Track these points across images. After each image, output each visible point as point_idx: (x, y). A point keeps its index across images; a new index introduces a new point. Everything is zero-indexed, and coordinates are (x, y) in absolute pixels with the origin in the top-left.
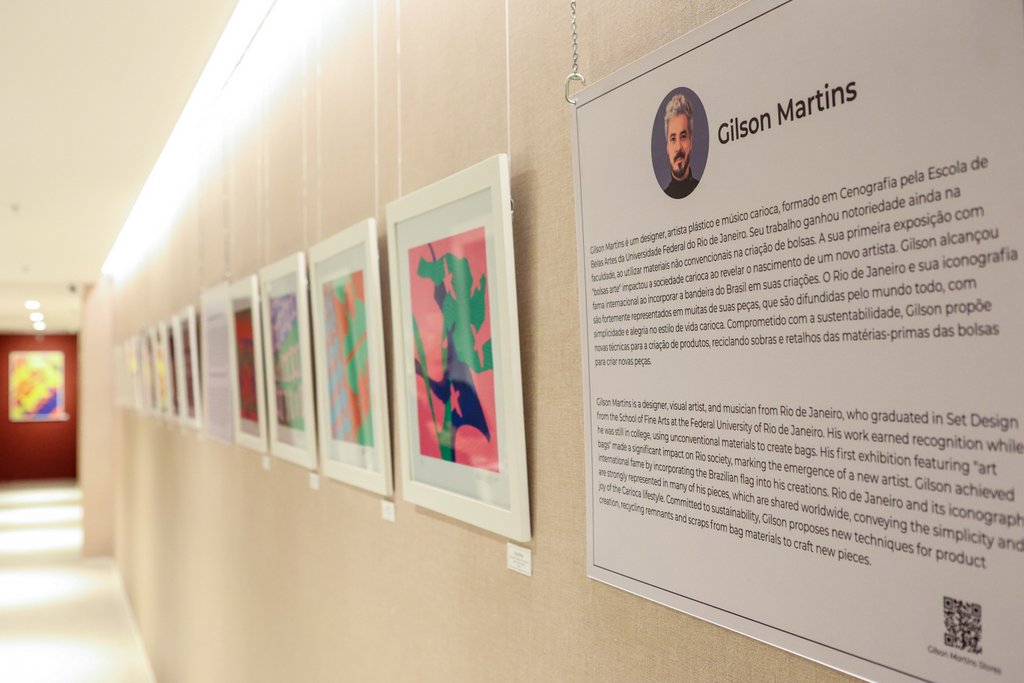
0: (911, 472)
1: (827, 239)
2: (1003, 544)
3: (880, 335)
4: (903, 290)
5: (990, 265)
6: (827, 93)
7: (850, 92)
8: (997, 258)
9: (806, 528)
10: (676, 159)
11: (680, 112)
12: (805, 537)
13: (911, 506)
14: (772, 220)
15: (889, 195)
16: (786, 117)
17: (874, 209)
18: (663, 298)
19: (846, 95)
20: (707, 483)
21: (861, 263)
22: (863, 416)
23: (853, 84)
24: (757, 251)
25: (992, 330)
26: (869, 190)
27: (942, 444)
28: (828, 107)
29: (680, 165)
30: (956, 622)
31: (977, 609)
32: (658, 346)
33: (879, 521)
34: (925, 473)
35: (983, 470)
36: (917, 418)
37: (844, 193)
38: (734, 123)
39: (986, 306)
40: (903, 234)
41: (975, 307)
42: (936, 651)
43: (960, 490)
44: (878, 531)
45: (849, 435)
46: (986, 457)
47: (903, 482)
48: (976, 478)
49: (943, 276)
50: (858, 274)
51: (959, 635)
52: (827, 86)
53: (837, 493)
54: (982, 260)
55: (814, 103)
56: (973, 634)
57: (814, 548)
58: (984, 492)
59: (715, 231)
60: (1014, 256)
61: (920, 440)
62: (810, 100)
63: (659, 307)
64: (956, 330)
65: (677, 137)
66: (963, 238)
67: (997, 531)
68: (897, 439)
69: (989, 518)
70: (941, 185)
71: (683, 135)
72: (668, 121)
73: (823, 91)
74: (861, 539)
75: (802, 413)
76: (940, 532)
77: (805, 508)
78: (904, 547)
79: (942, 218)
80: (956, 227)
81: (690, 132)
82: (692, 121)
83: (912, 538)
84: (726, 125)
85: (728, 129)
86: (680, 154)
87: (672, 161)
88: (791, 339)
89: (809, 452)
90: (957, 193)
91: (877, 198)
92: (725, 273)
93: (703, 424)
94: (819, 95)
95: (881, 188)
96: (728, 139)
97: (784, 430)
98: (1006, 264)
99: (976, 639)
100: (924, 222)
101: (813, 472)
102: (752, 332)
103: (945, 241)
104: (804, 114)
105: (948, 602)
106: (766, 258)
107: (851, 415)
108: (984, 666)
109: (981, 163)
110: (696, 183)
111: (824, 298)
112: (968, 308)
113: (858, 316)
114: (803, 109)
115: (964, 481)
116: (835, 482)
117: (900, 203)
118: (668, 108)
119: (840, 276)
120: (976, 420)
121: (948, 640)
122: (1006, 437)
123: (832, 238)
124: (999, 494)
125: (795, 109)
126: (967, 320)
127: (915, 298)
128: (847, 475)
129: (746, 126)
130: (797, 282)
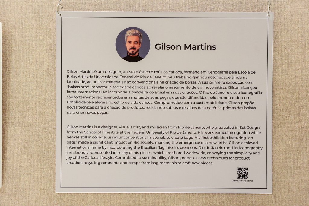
0: (228, 140)
1: (201, 83)
2: (254, 153)
3: (219, 108)
4: (228, 98)
5: (254, 95)
6: (205, 46)
7: (214, 48)
8: (256, 93)
9: (187, 158)
10: (130, 49)
11: (134, 35)
12: (187, 161)
13: (227, 148)
14: (180, 75)
15: (225, 75)
16: (188, 48)
17: (219, 78)
18: (119, 93)
19: (212, 48)
20: (140, 150)
21: (214, 90)
22: (212, 128)
23: (215, 46)
24: (171, 83)
25: (254, 108)
26: (219, 73)
27: (238, 133)
28: (205, 49)
29: (133, 52)
30: (241, 173)
31: (247, 169)
32: (113, 108)
33: (216, 153)
34: (232, 140)
35: (250, 138)
36: (231, 128)
37: (209, 72)
38: (164, 45)
39: (253, 103)
40: (229, 85)
41: (250, 103)
42: (234, 181)
43: (243, 143)
44: (216, 156)
45: (206, 133)
46: (250, 135)
47: (225, 143)
48: (247, 140)
49: (241, 96)
50: (213, 93)
51: (241, 175)
52: (205, 44)
53: (200, 148)
54: (253, 93)
55: (200, 47)
56: (245, 174)
57: (191, 163)
58: (250, 143)
59: (151, 75)
60: (261, 93)
61: (231, 133)
62: (198, 46)
63: (116, 95)
64: (244, 108)
65: (132, 43)
66: (247, 88)
67: (253, 151)
68: (223, 133)
69: (251, 149)
70: (242, 75)
71: (136, 43)
72: (127, 36)
73: (204, 45)
74: (209, 158)
75: (188, 128)
76: (236, 153)
77: (187, 153)
78: (224, 158)
79: (241, 83)
80: (245, 85)
81: (140, 42)
82: (141, 39)
83: (227, 156)
84: (160, 45)
85: (161, 46)
86: (134, 48)
87: (128, 49)
88: (184, 108)
89: (191, 138)
90: (247, 78)
91: (221, 75)
92: (154, 87)
93: (139, 132)
94: (202, 46)
95: (223, 73)
96: (160, 49)
97: (180, 133)
98: (258, 95)
99: (246, 175)
100: (236, 83)
101: (191, 143)
102: (166, 105)
103: (242, 88)
104: (195, 49)
105: (238, 169)
106: (175, 85)
107: (207, 128)
108: (248, 181)
109: (253, 72)
110: (142, 59)
111: (199, 98)
112: (248, 103)
113: (212, 103)
114: (196, 47)
115: (244, 141)
116: (201, 145)
117: (229, 78)
118: (128, 32)
119: (205, 92)
120: (248, 128)
121: (238, 177)
122: (256, 131)
123: (203, 83)
124: (254, 143)
125: (192, 47)
126: (247, 106)
127: (231, 100)
128: (205, 143)
129: (170, 47)
130: (188, 93)
